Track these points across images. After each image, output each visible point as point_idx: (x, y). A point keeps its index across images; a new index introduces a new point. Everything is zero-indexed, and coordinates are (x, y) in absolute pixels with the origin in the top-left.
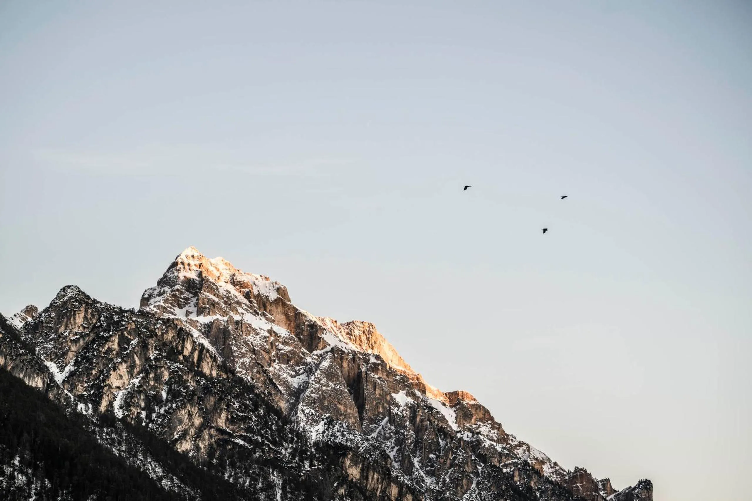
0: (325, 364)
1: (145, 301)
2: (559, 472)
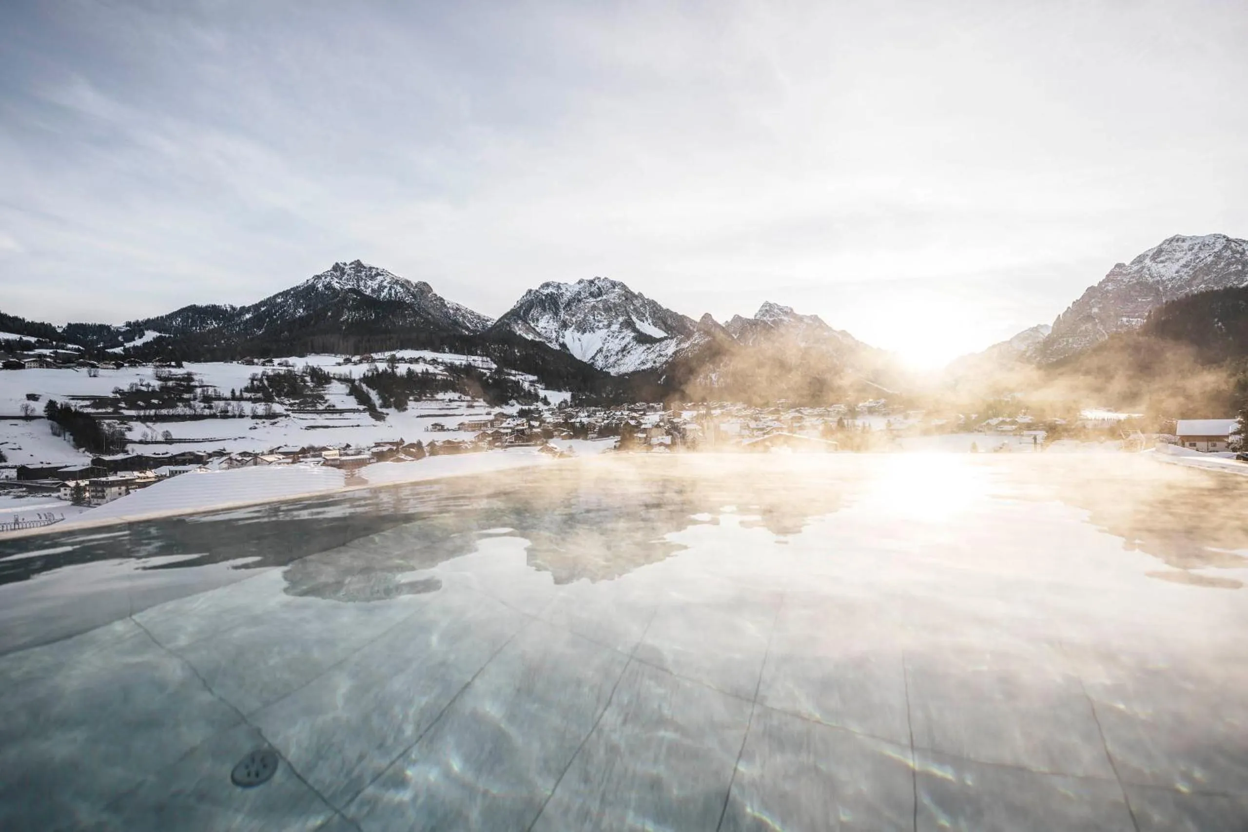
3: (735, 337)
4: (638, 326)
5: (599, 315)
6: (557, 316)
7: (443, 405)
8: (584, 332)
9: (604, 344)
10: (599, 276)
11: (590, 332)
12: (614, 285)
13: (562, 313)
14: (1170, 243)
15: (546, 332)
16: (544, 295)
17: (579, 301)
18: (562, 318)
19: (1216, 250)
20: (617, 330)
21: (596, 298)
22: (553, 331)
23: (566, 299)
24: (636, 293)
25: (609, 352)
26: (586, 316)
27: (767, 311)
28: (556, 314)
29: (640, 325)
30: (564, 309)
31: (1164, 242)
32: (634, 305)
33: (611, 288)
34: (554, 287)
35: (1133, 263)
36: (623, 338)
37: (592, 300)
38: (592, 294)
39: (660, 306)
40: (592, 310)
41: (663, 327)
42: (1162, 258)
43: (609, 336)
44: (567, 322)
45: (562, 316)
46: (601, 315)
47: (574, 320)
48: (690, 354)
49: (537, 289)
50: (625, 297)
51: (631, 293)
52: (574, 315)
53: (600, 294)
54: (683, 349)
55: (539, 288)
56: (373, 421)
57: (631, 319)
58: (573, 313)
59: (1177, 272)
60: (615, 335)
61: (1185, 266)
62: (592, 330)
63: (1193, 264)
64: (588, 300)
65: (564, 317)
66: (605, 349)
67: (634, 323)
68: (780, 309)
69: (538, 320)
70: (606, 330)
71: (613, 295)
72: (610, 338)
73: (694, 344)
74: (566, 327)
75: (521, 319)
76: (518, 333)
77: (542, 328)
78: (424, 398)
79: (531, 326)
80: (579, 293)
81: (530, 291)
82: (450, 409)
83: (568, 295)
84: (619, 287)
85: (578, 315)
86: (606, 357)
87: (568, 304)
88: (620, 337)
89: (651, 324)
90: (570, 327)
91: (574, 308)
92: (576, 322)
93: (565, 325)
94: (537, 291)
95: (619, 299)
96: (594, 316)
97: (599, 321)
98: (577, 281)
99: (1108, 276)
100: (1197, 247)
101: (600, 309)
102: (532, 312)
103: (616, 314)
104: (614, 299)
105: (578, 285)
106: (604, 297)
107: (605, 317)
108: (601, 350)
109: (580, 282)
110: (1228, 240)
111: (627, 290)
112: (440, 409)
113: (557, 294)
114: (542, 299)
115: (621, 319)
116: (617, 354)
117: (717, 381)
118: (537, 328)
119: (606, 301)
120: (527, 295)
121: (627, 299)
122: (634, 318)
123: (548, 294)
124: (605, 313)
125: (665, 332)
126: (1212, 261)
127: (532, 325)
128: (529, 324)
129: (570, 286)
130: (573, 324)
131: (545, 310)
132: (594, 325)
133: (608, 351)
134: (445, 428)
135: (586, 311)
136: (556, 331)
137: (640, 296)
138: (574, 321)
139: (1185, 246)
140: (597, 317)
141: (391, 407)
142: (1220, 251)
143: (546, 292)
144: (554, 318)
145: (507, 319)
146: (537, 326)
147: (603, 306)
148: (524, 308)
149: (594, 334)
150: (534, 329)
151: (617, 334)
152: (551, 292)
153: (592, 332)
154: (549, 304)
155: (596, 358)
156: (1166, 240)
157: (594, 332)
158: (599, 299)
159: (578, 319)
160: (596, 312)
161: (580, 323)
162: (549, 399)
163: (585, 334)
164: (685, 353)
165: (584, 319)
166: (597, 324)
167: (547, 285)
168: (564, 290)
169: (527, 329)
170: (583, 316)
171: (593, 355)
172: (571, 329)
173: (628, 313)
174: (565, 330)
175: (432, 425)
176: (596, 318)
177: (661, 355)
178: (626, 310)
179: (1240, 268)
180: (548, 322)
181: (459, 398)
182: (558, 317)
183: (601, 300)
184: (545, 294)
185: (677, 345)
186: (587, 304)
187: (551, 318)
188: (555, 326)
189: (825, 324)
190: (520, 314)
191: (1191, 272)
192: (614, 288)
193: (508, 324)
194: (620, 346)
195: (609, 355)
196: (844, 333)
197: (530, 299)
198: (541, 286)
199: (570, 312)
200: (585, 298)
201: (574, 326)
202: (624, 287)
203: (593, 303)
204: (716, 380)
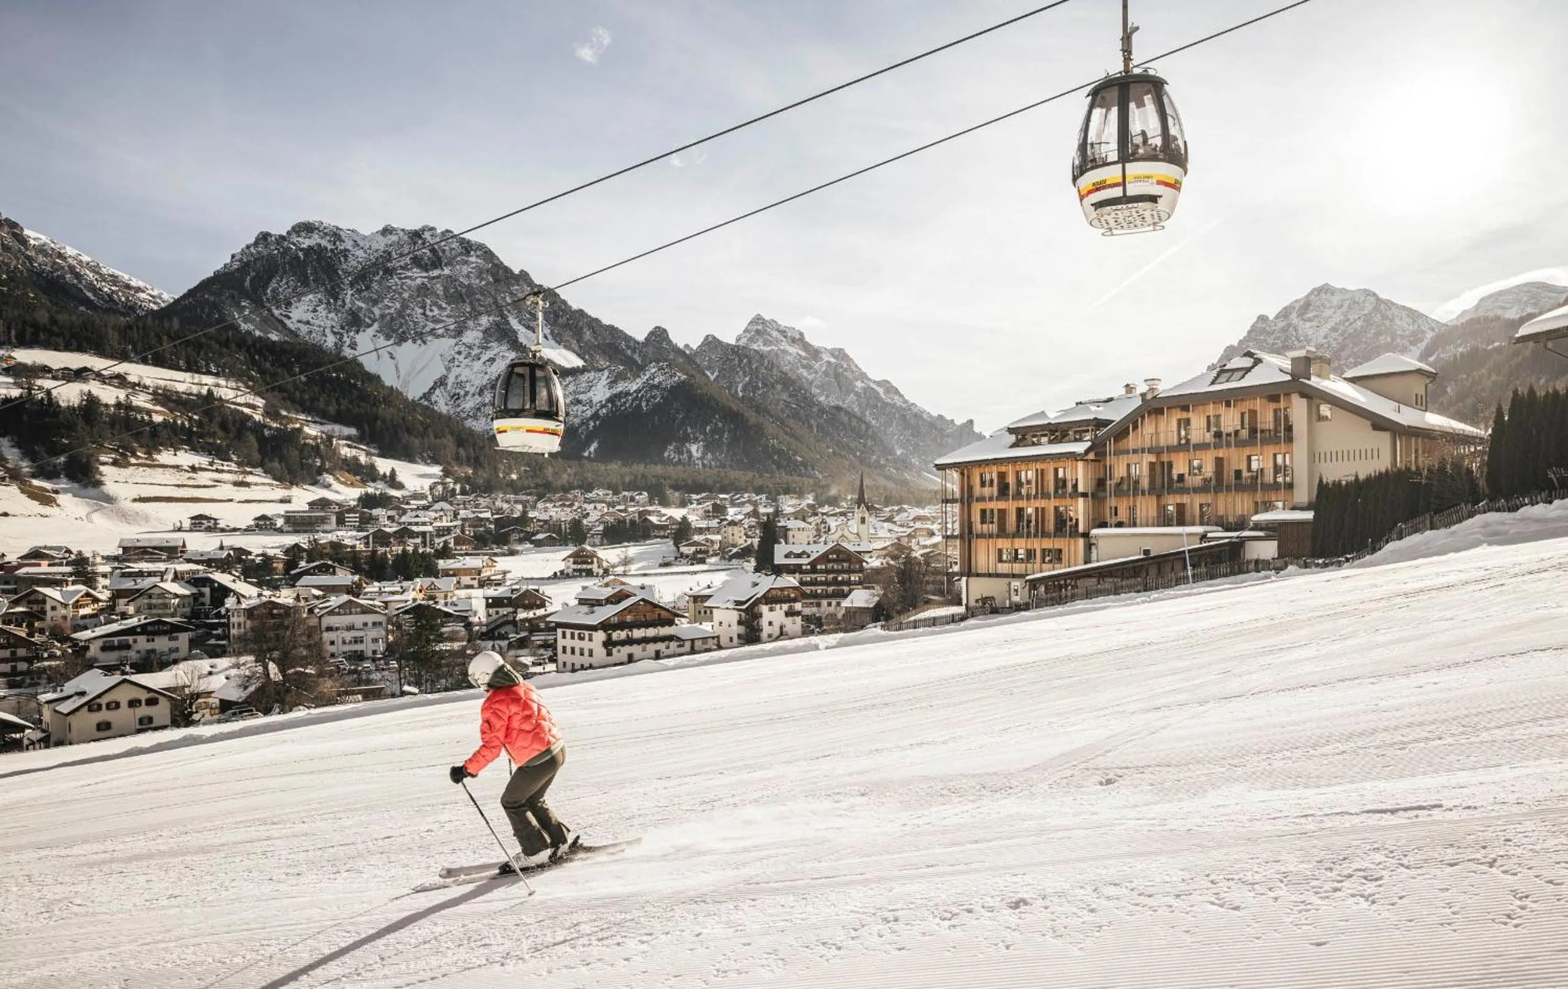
0: (823, 369)
1: (738, 340)
2: (931, 416)
3: (712, 378)
4: (522, 339)
5: (435, 308)
6: (336, 299)
7: (183, 478)
8: (402, 339)
9: (448, 369)
10: (432, 225)
11: (414, 342)
12: (468, 247)
13: (348, 294)
14: (1318, 294)
15: (310, 332)
16: (302, 250)
17: (389, 272)
18: (348, 306)
19: (1366, 312)
20: (477, 342)
21: (427, 271)
22: (328, 331)
23: (354, 263)
24: (517, 272)
25: (462, 388)
26: (405, 306)
27: (758, 331)
28: (334, 294)
29: (527, 337)
30: (352, 285)
31: (1312, 292)
32: (511, 294)
33: (461, 254)
34: (326, 234)
35: (1277, 317)
36: (492, 360)
37: (416, 272)
38: (417, 262)
39: (564, 302)
40: (418, 296)
41: (575, 346)
42: (1310, 315)
43: (459, 353)
44: (361, 315)
45: (347, 301)
46: (440, 308)
47: (377, 311)
48: (644, 404)
49: (284, 234)
50: (493, 276)
51: (507, 270)
52: (375, 302)
53: (436, 262)
54: (628, 394)
55: (288, 233)
56: (34, 506)
57: (508, 323)
58: (375, 296)
59: (1325, 338)
60: (474, 353)
61: (1334, 329)
62: (420, 337)
63: (1342, 328)
64: (409, 274)
65: (353, 303)
66: (451, 380)
67: (515, 332)
68: (783, 332)
69: (288, 304)
70: (453, 341)
71: (465, 269)
72: (461, 358)
73: (653, 385)
74: (359, 326)
75: (247, 297)
76: (245, 327)
77: (299, 321)
78: (133, 460)
79: (273, 315)
80: (387, 256)
81: (264, 237)
82: (199, 487)
83: (358, 258)
84: (478, 253)
85: (386, 301)
86: (455, 397)
87: (362, 277)
88: (485, 358)
89: (549, 337)
90: (369, 326)
91: (375, 286)
92: (383, 316)
93: (355, 322)
94: (282, 238)
95: (479, 277)
96: (424, 307)
97: (436, 321)
98: (381, 228)
99: (1249, 332)
100: (1346, 305)
101: (437, 296)
102: (273, 284)
103: (473, 308)
104: (468, 276)
105: (380, 238)
106: (447, 271)
107: (448, 312)
108: (441, 382)
109: (387, 231)
110: (1378, 299)
111: (496, 262)
112: (178, 486)
113: (332, 251)
114: (297, 257)
115: (484, 320)
116: (481, 393)
117: (702, 458)
118: (287, 322)
119: (451, 279)
120: (256, 244)
121: (497, 281)
122: (514, 323)
123: (310, 248)
124: (448, 304)
125: (579, 355)
126: (1362, 327)
127: (276, 312)
128: (270, 310)
129: (364, 238)
130: (374, 321)
131: (305, 283)
132: (424, 327)
133: (460, 384)
134: (222, 525)
135: (406, 295)
136: (335, 333)
137: (524, 276)
138: (377, 316)
139: (1335, 300)
140: (431, 310)
141: (58, 476)
142: (1370, 314)
143: (306, 243)
144: (328, 303)
145: (212, 293)
146: (289, 318)
147: (446, 289)
148: (253, 274)
149: (423, 347)
150: (281, 322)
151: (476, 351)
152: (319, 245)
153: (419, 342)
154: (315, 270)
155: (434, 398)
156: (1315, 289)
157: (425, 342)
158: (436, 273)
159: (387, 312)
160: (428, 302)
161: (392, 319)
162: (400, 478)
163: (404, 345)
164: (633, 400)
165: (400, 314)
166: (431, 325)
167: (307, 228)
168: (348, 245)
169: (264, 320)
170: (398, 305)
171: (426, 390)
172: (371, 331)
173: (499, 308)
174: (357, 332)
175: (192, 518)
176: (428, 313)
177: (579, 402)
178: (496, 302)
179: (1389, 340)
180: (315, 311)
181: (211, 464)
182: (339, 303)
183: (438, 277)
184: (305, 246)
185: (612, 384)
186: (408, 281)
187: (320, 301)
188: (332, 319)
189: (856, 366)
190: (242, 285)
191: (1340, 339)
192: (468, 253)
193: (215, 306)
194: (487, 377)
195: (462, 393)
196: (886, 384)
197: (265, 253)
198: (293, 228)
199: (365, 293)
200: (402, 268)
201: (376, 326)
202: (488, 254)
203: (419, 281)
204: (699, 455)
